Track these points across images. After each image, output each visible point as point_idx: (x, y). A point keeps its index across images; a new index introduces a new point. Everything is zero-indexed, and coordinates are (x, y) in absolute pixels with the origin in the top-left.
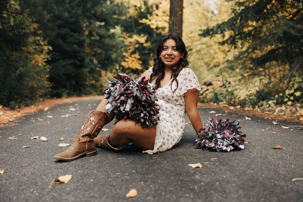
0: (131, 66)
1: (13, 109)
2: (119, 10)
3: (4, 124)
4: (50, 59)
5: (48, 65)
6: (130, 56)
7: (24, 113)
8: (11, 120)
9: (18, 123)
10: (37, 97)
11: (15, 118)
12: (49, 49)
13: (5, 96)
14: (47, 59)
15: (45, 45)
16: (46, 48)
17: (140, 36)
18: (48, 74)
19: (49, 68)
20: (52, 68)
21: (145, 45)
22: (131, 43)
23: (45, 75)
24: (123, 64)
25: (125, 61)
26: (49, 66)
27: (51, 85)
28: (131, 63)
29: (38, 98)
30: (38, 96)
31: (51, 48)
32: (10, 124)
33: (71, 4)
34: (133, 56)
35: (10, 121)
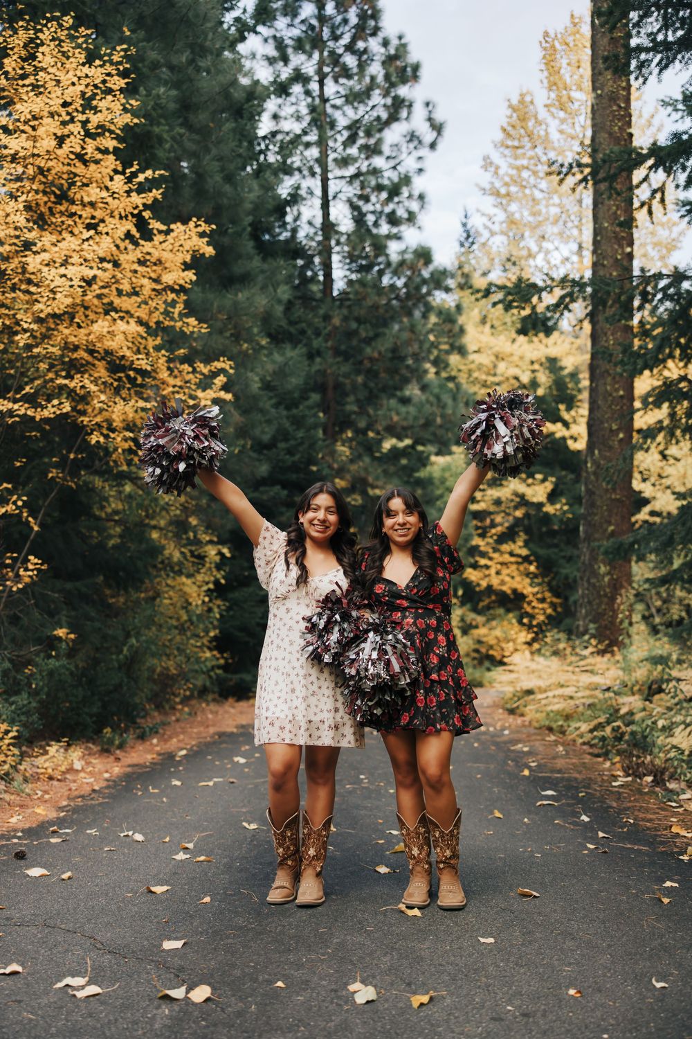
0: (495, 581)
1: (106, 751)
2: (443, 416)
3: (82, 797)
4: (223, 581)
5: (216, 598)
6: (495, 550)
7: (129, 766)
8: (97, 788)
9: (108, 797)
10: (175, 703)
11: (107, 780)
12: (220, 553)
13: (91, 716)
14: (217, 582)
15: (211, 542)
16: (212, 552)
17: (530, 481)
18: (215, 628)
19: (219, 607)
20: (229, 609)
21: (549, 509)
22: (498, 502)
23: (207, 632)
24: (471, 575)
25: (475, 566)
26: (219, 602)
27: (222, 662)
28: (498, 573)
29: (180, 707)
30: (178, 700)
31: (226, 551)
32: (92, 799)
33: (295, 411)
34: (506, 547)
35: (94, 791)
